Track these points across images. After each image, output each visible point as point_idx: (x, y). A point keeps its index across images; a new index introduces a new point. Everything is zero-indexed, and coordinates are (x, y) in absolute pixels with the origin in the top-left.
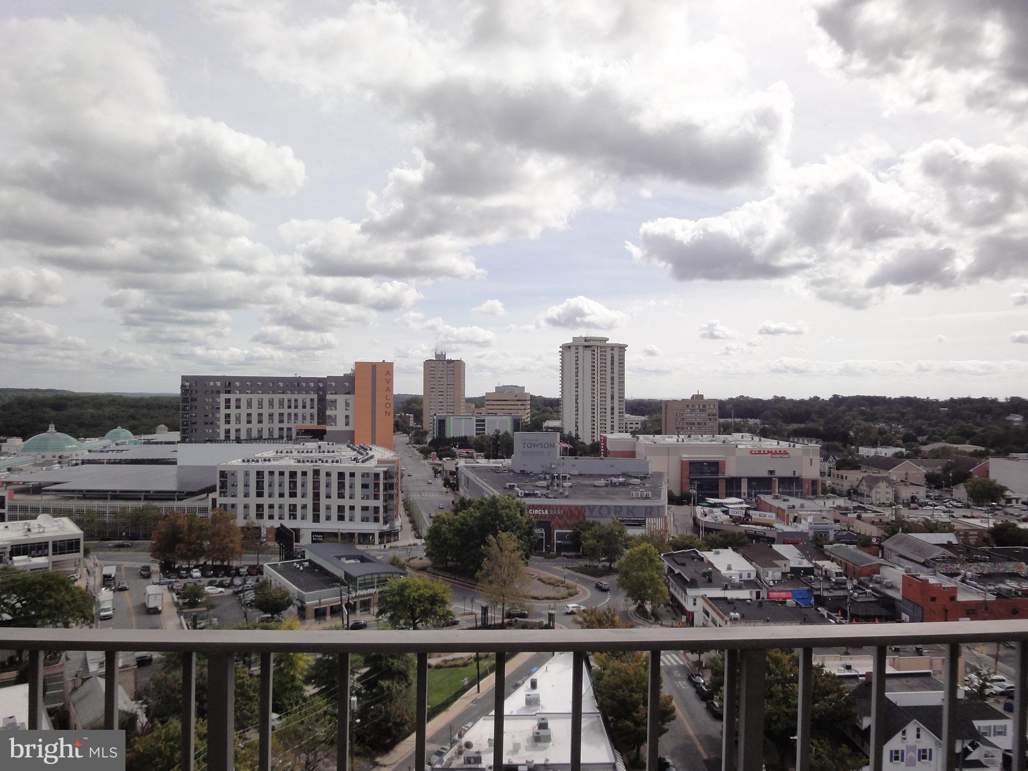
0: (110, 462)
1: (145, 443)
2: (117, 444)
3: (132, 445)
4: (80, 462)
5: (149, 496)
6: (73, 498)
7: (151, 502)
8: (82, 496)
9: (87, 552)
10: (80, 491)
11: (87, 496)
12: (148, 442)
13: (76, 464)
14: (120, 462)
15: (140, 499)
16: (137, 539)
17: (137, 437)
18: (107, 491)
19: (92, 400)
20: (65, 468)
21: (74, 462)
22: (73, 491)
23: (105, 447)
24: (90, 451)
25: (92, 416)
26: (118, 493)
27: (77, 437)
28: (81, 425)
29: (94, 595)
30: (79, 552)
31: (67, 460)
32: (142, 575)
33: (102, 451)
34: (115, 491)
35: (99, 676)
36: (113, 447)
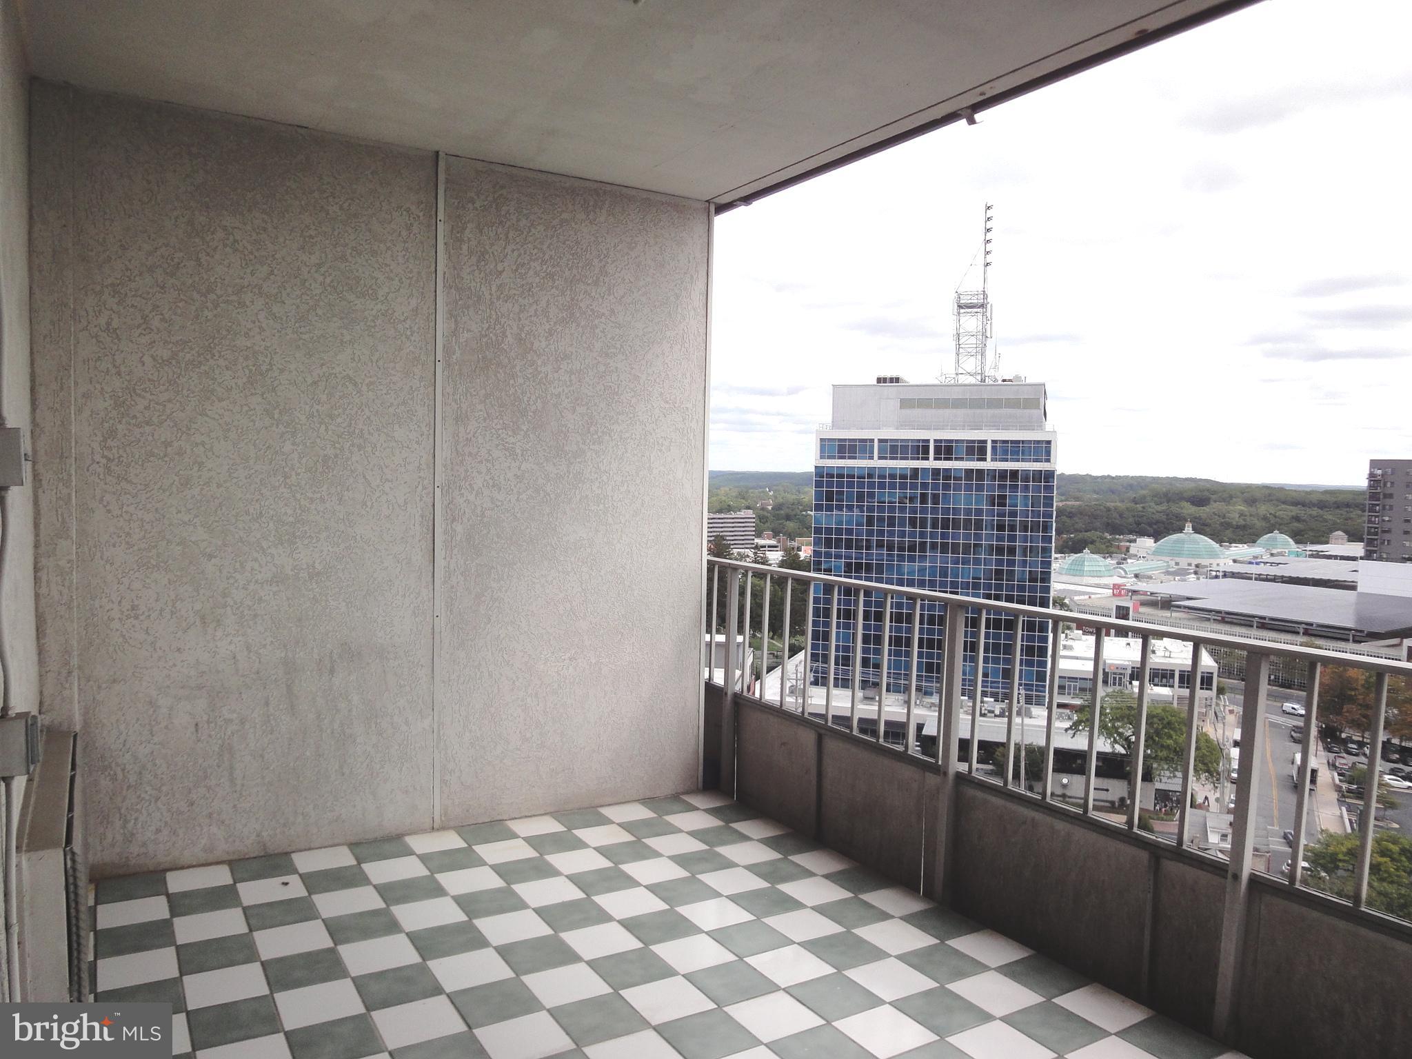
0: (1260, 578)
1: (1311, 556)
2: (1272, 555)
3: (1292, 558)
4: (1221, 574)
5: (1313, 631)
6: (1209, 620)
7: (1313, 638)
8: (1220, 618)
9: (1221, 691)
10: (1219, 612)
11: (1226, 619)
12: (1317, 555)
13: (1217, 577)
14: (1274, 579)
15: (1298, 633)
16: (1289, 687)
17: (1301, 546)
18: (1254, 617)
19: (1243, 493)
20: (1202, 580)
21: (1214, 573)
22: (1210, 611)
23: (1255, 557)
24: (1235, 561)
25: (1242, 514)
26: (1267, 621)
27: (1220, 541)
28: (1227, 525)
29: (1222, 747)
30: (1211, 689)
31: (1205, 570)
32: (1292, 737)
33: (1250, 563)
34: (1264, 618)
35: (1220, 851)
36: (1267, 558)
